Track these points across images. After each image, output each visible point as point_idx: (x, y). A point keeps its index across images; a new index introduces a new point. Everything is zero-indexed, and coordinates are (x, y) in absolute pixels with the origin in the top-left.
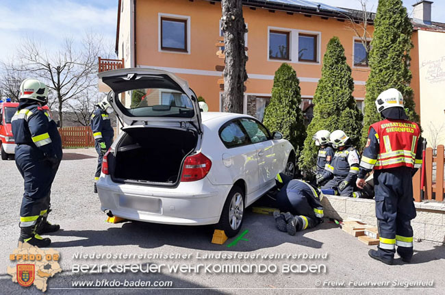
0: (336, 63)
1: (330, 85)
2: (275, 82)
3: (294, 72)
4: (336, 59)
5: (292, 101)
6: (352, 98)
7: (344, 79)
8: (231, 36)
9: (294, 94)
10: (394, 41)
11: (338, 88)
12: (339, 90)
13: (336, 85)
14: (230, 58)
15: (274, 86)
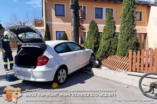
0: (110, 20)
1: (107, 28)
2: (89, 27)
3: (96, 23)
4: (109, 18)
5: (95, 34)
6: (115, 33)
7: (112, 26)
8: (73, 11)
9: (96, 32)
10: (129, 11)
11: (110, 29)
12: (110, 30)
13: (110, 28)
14: (73, 19)
15: (89, 29)
